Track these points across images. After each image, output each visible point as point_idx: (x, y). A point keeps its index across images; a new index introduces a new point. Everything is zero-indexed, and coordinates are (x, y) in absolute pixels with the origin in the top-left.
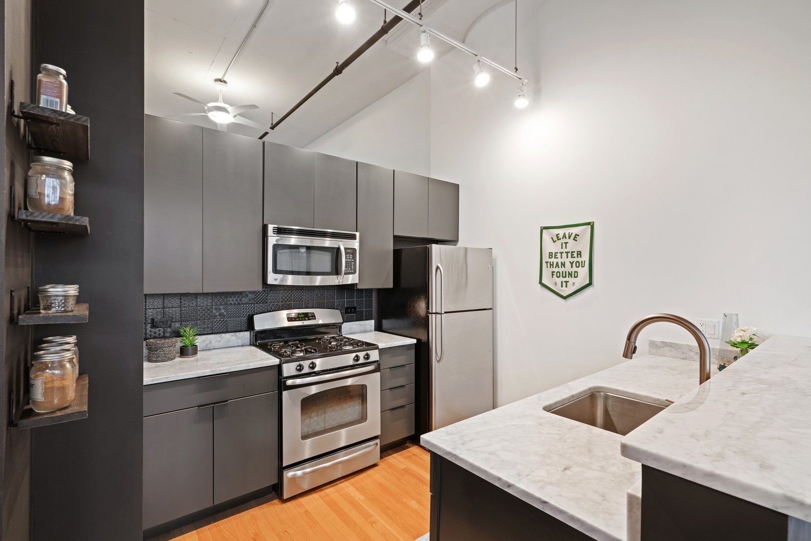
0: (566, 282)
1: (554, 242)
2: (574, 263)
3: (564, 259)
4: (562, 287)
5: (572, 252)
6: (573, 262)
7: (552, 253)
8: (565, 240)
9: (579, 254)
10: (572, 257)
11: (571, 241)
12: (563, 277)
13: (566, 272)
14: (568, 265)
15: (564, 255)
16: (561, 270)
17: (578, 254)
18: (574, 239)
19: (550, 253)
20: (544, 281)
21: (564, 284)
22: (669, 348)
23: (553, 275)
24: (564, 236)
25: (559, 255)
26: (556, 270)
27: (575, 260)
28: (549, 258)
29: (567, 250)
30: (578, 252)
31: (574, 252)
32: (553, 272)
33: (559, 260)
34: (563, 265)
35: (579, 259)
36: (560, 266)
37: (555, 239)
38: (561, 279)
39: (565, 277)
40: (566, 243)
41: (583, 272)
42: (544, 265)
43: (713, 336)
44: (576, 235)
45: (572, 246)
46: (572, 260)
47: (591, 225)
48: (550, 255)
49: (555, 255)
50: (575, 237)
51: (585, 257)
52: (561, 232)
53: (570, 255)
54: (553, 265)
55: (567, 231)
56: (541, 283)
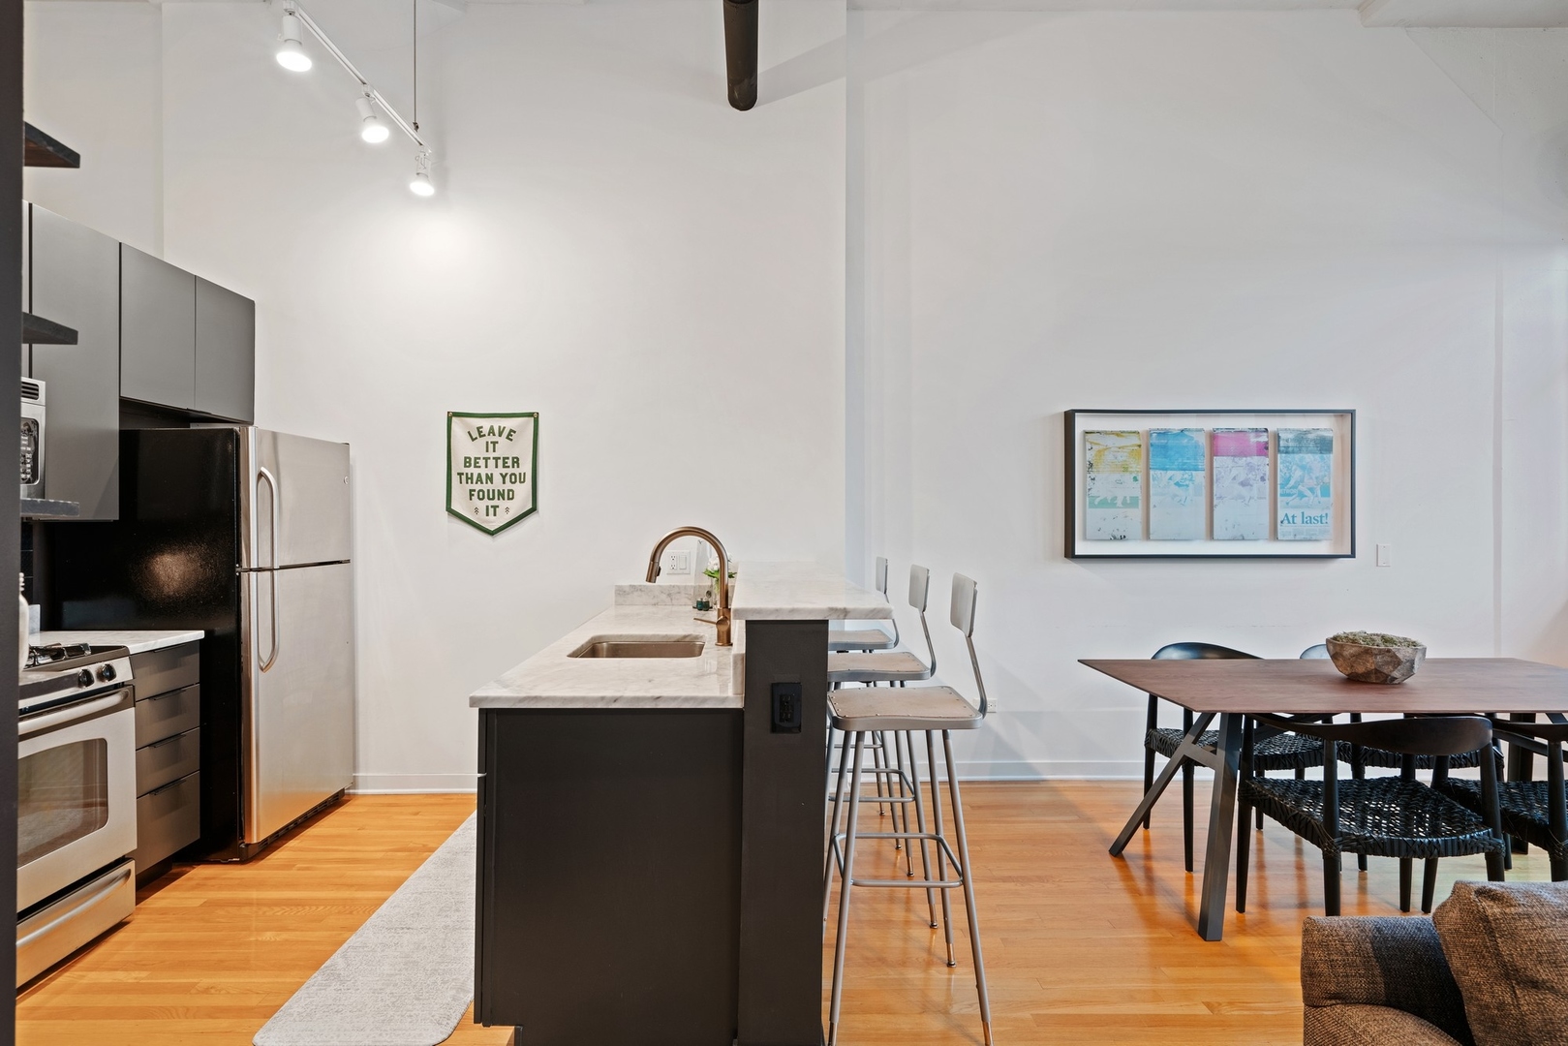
0: (495, 507)
1: (473, 440)
2: (508, 476)
3: (491, 469)
4: (487, 515)
5: (504, 459)
6: (506, 474)
7: (470, 458)
8: (492, 438)
9: (516, 461)
10: (504, 467)
11: (502, 440)
12: (489, 499)
13: (493, 491)
14: (497, 479)
15: (491, 463)
16: (485, 487)
17: (513, 463)
18: (507, 438)
19: (466, 458)
20: (454, 507)
21: (491, 510)
22: (639, 592)
23: (471, 495)
24: (491, 431)
25: (482, 463)
26: (478, 487)
27: (510, 471)
28: (465, 466)
29: (496, 455)
30: (513, 458)
31: (508, 458)
32: (471, 491)
33: (483, 471)
34: (490, 478)
35: (516, 471)
36: (484, 481)
37: (475, 434)
38: (486, 502)
39: (493, 499)
40: (494, 443)
41: (523, 491)
42: (455, 478)
43: (685, 571)
44: (511, 431)
45: (504, 448)
46: (504, 471)
47: (534, 417)
48: (466, 462)
49: (476, 463)
50: (509, 434)
51: (526, 467)
52: (486, 424)
53: (500, 462)
54: (472, 478)
55: (497, 423)
56: (449, 510)
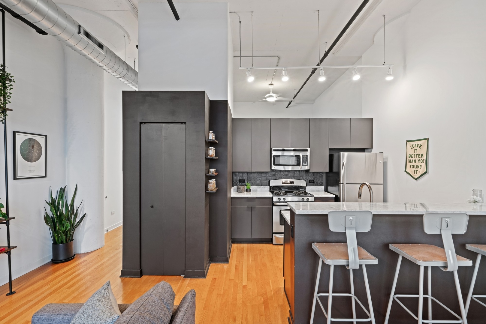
0: (417, 171)
1: (412, 149)
2: (420, 161)
3: (416, 158)
4: (415, 173)
5: (419, 154)
6: (420, 160)
7: (410, 155)
8: (415, 148)
9: (422, 155)
10: (419, 157)
11: (418, 148)
12: (415, 168)
13: (416, 165)
14: (417, 161)
15: (416, 156)
16: (414, 164)
17: (422, 156)
18: (419, 148)
19: (409, 155)
20: (407, 170)
21: (416, 172)
23: (411, 167)
24: (415, 146)
25: (413, 156)
26: (412, 164)
27: (421, 159)
28: (409, 158)
29: (416, 153)
30: (422, 154)
31: (420, 154)
32: (411, 165)
33: (413, 159)
34: (415, 161)
35: (422, 158)
36: (414, 162)
37: (412, 147)
38: (414, 169)
39: (416, 168)
40: (416, 149)
41: (424, 165)
44: (421, 145)
45: (419, 151)
46: (419, 159)
47: (427, 139)
48: (409, 156)
49: (412, 156)
50: (420, 146)
51: (424, 158)
52: (414, 143)
53: (418, 156)
54: (410, 161)
55: (417, 143)
56: (405, 171)
